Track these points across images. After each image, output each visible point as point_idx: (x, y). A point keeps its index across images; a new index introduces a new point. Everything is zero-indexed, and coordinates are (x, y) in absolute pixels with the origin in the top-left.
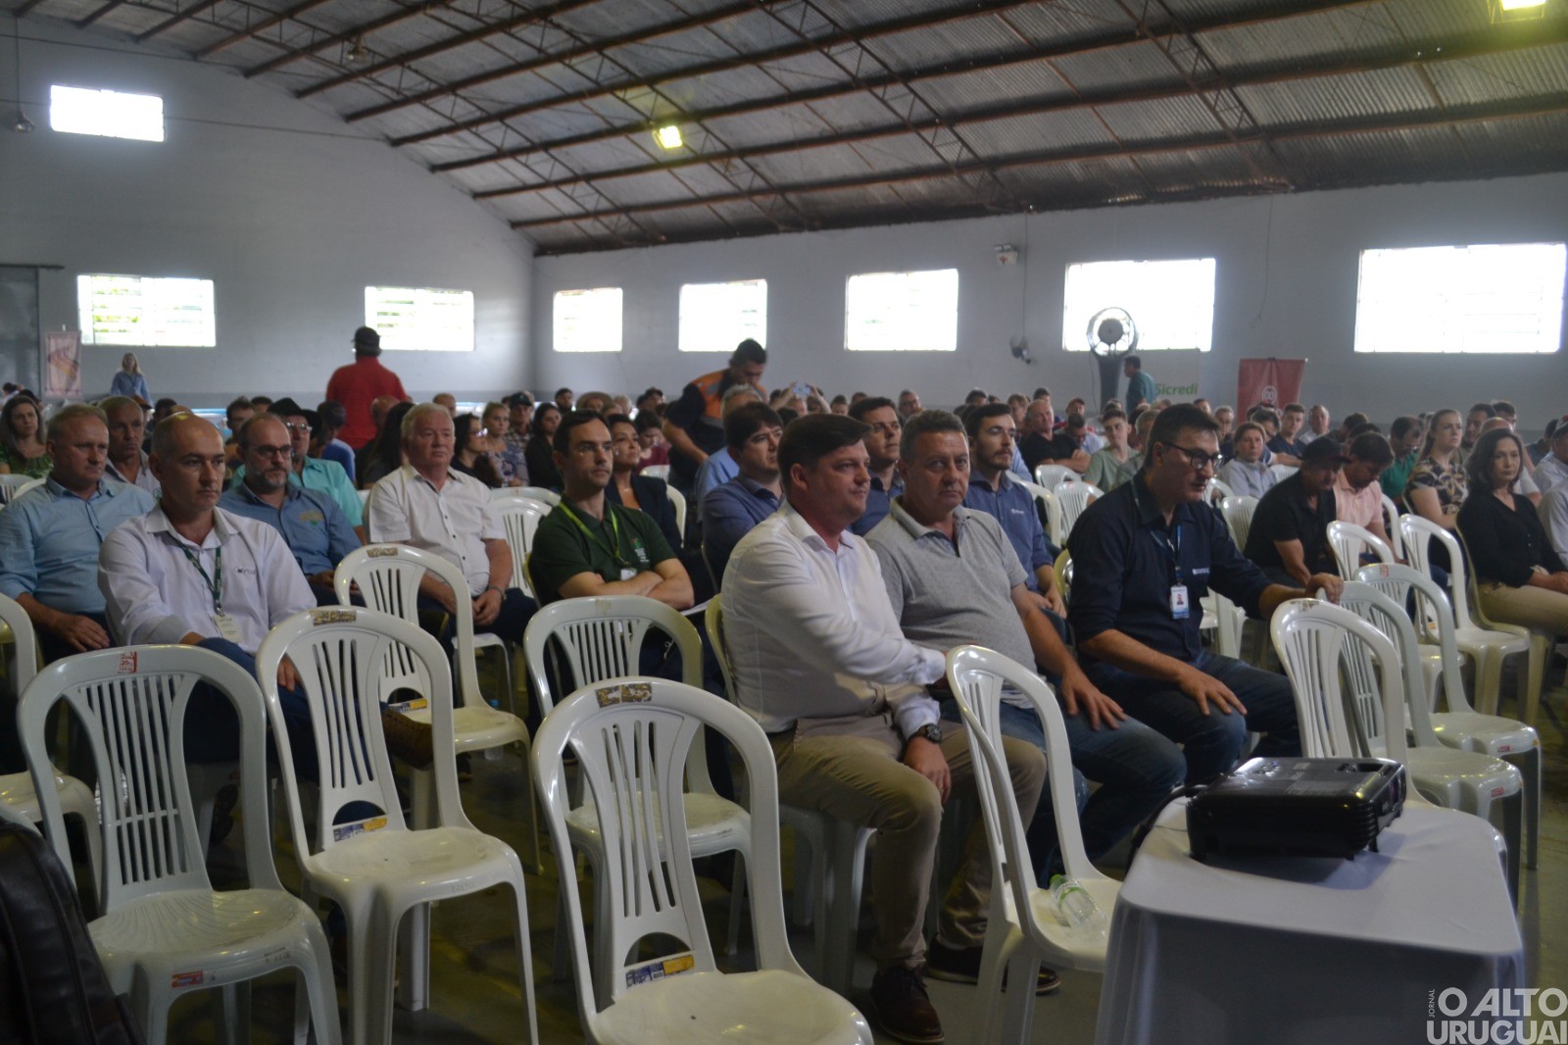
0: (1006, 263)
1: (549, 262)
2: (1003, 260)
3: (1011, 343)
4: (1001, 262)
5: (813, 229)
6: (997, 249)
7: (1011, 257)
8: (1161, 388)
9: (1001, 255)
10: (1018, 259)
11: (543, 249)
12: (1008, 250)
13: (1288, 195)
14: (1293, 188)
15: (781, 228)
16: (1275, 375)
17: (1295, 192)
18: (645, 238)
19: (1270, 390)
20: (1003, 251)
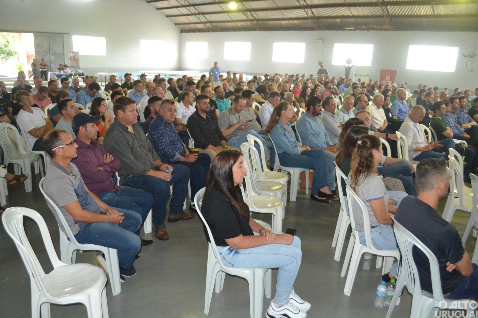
0: (319, 42)
1: (184, 34)
2: (318, 42)
3: (319, 62)
4: (317, 42)
5: (264, 30)
6: (317, 39)
7: (320, 41)
8: (360, 75)
9: (318, 40)
10: (321, 42)
11: (182, 31)
12: (320, 39)
13: (393, 31)
14: (394, 30)
15: (257, 30)
16: (389, 74)
17: (394, 31)
18: (214, 30)
19: (388, 77)
20: (318, 39)
